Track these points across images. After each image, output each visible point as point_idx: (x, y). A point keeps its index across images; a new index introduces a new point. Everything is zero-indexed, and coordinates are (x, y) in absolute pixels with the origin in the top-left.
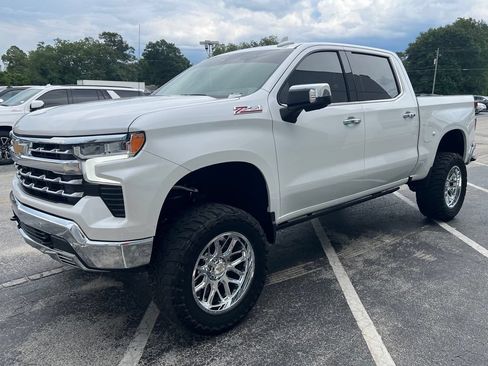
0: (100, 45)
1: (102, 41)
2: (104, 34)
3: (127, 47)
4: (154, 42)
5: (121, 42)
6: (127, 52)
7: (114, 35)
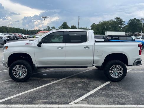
0: (114, 21)
1: (115, 20)
2: (116, 18)
3: (123, 21)
4: (132, 19)
5: (121, 20)
6: (123, 23)
7: (119, 18)
